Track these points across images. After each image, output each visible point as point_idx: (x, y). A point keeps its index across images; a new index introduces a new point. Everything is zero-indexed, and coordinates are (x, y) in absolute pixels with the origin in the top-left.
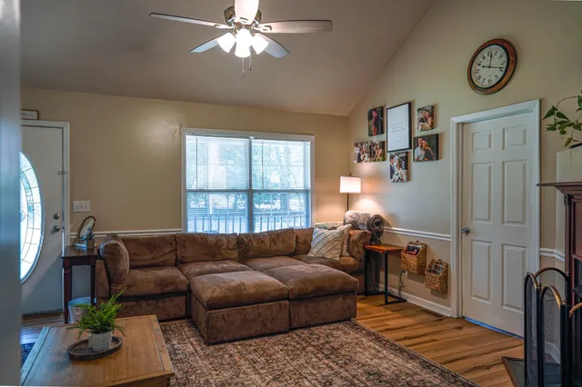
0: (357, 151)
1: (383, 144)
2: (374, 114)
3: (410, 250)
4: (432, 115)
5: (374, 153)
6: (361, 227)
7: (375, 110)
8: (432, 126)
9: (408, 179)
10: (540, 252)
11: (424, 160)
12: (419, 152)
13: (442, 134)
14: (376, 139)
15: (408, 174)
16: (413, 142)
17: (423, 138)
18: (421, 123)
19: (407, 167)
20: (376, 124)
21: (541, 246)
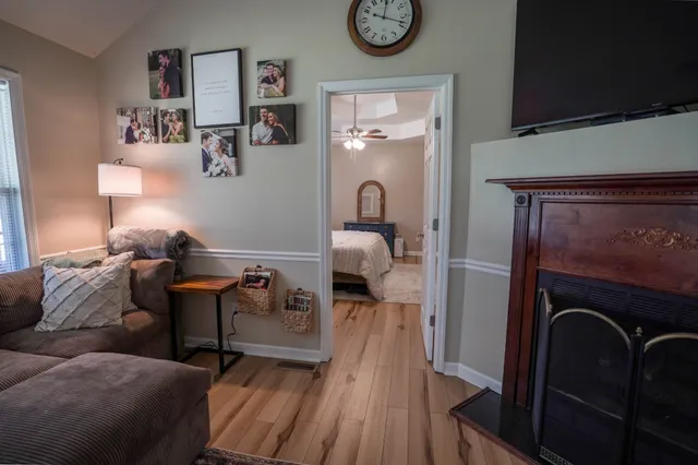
0: (124, 122)
1: (184, 115)
2: (163, 60)
3: (251, 280)
4: (284, 74)
5: (165, 128)
6: (152, 254)
7: (165, 53)
8: (286, 92)
9: (239, 173)
10: (450, 263)
11: (270, 143)
12: (261, 130)
13: (302, 105)
14: (170, 105)
15: (239, 165)
16: (249, 115)
17: (270, 108)
18: (265, 85)
19: (236, 153)
20: (167, 79)
21: (451, 255)
